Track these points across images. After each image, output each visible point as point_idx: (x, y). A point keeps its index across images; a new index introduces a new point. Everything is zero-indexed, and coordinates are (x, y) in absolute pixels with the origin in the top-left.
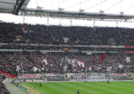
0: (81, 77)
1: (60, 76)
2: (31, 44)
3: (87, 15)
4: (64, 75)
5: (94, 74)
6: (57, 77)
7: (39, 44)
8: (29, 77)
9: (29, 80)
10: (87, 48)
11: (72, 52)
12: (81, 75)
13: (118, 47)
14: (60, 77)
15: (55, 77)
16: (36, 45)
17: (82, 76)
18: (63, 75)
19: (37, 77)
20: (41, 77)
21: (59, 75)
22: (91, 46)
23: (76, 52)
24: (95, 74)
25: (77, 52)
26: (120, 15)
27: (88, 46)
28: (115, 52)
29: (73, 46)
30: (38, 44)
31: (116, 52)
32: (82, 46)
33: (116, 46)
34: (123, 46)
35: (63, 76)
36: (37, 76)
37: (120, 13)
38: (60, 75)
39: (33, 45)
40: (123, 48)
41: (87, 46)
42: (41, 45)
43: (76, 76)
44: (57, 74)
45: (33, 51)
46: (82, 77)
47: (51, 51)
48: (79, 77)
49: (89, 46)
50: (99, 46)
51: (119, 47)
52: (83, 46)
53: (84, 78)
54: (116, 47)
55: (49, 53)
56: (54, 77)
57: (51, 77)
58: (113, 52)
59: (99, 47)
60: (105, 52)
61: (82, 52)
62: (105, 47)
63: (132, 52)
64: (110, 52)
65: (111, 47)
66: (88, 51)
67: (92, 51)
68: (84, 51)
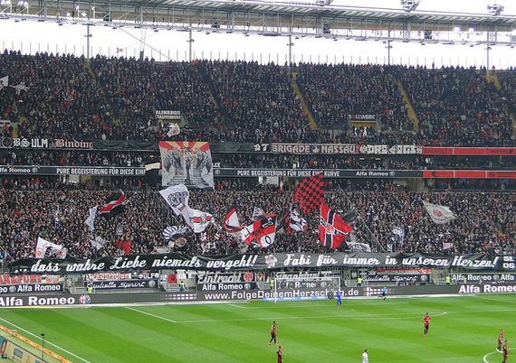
0: (238, 284)
1: (147, 281)
2: (16, 143)
3: (261, 13)
4: (165, 277)
6: (134, 282)
7: (49, 142)
8: (8, 287)
9: (12, 300)
10: (258, 154)
12: (238, 274)
13: (393, 151)
14: (147, 286)
15: (123, 285)
16: (35, 144)
17: (242, 279)
18: (157, 275)
19: (45, 285)
20: (61, 286)
21: (141, 276)
22: (278, 148)
26: (402, 14)
27: (265, 149)
28: (383, 174)
30: (45, 142)
31: (387, 174)
33: (385, 146)
34: (413, 147)
35: (156, 282)
36: (44, 281)
37: (403, 3)
38: (147, 277)
39: (25, 144)
40: (416, 155)
41: (262, 148)
42: (59, 143)
43: (216, 277)
45: (24, 171)
46: (238, 281)
47: (104, 172)
48: (226, 282)
49: (269, 148)
50: (312, 148)
51: (399, 152)
53: (247, 286)
54: (385, 152)
55: (96, 179)
56: (118, 283)
57: (107, 283)
58: (370, 173)
59: (312, 152)
60: (337, 174)
61: (239, 172)
62: (337, 152)
63: (454, 173)
64: (358, 173)
65: (363, 152)
66: (267, 170)
67: (283, 170)
68: (247, 170)
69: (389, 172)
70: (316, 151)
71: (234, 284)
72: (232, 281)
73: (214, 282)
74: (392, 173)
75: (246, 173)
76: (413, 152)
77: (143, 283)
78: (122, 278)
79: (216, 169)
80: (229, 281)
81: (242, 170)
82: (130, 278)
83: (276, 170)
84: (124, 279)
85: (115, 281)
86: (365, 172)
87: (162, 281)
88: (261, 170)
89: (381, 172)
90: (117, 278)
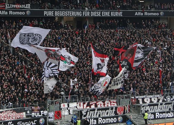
0: (113, 117)
1: (38, 119)
4: (52, 114)
5: (149, 100)
11: (11, 12)
12: (112, 109)
14: (38, 124)
15: (19, 124)
17: (116, 112)
18: (45, 112)
21: (33, 114)
23: (23, 13)
24: (151, 102)
25: (28, 12)
28: (155, 14)
31: (157, 14)
35: (45, 119)
38: (38, 115)
43: (96, 111)
44: (26, 108)
46: (113, 115)
48: (104, 116)
53: (120, 119)
57: (6, 123)
58: (146, 14)
60: (120, 14)
61: (45, 13)
64: (136, 14)
66: (67, 11)
67: (79, 11)
68: (51, 11)
69: (159, 12)
71: (110, 117)
72: (108, 115)
73: (95, 116)
74: (162, 13)
75: (50, 13)
77: (35, 121)
78: (18, 117)
79: (27, 10)
80: (106, 115)
81: (48, 11)
82: (25, 117)
83: (74, 11)
84: (20, 118)
85: (12, 121)
86: (141, 12)
87: (50, 118)
88: (62, 11)
89: (154, 12)
90: (14, 118)
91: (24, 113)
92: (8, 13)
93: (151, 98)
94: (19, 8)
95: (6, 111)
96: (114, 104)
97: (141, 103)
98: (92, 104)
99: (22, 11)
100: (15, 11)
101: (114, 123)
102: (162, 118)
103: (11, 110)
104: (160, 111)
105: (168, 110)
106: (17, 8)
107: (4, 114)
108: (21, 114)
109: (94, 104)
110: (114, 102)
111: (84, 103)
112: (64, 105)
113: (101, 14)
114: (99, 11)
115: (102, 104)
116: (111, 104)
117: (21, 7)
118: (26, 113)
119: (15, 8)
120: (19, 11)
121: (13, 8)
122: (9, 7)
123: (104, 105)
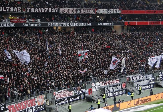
0: (121, 91)
6: (75, 97)
10: (54, 14)
11: (30, 25)
12: (120, 85)
13: (109, 12)
15: (71, 100)
17: (122, 87)
21: (78, 92)
22: (63, 11)
23: (37, 25)
25: (39, 24)
27: (57, 11)
28: (109, 24)
29: (28, 11)
31: (110, 24)
32: (45, 11)
33: (106, 10)
34: (117, 10)
36: (37, 104)
41: (55, 11)
43: (112, 87)
44: (74, 88)
49: (59, 10)
50: (77, 11)
51: (112, 13)
52: (48, 10)
54: (106, 13)
58: (104, 24)
59: (77, 13)
60: (90, 24)
61: (49, 24)
62: (87, 13)
63: (136, 23)
64: (99, 24)
65: (98, 13)
66: (61, 23)
67: (68, 23)
68: (52, 23)
69: (111, 23)
70: (78, 12)
71: (119, 91)
75: (52, 25)
76: (118, 13)
77: (79, 96)
78: (70, 95)
79: (39, 23)
80: (117, 90)
81: (50, 23)
82: (73, 94)
83: (65, 23)
84: (71, 95)
85: (67, 98)
86: (102, 23)
87: (86, 94)
88: (58, 23)
89: (108, 23)
90: (68, 96)
91: (73, 92)
92: (28, 25)
93: (136, 77)
94: (34, 22)
95: (63, 91)
96: (118, 81)
97: (131, 80)
98: (107, 83)
99: (36, 24)
100: (32, 23)
101: (121, 94)
102: (145, 89)
103: (66, 90)
104: (143, 85)
105: (147, 84)
106: (33, 22)
107: (63, 93)
108: (72, 92)
109: (108, 83)
110: (118, 80)
111: (103, 82)
112: (93, 85)
113: (80, 25)
114: (78, 23)
115: (112, 82)
116: (116, 82)
117: (35, 21)
118: (74, 92)
119: (32, 22)
120: (34, 24)
121: (31, 22)
122: (28, 21)
123: (113, 83)
